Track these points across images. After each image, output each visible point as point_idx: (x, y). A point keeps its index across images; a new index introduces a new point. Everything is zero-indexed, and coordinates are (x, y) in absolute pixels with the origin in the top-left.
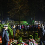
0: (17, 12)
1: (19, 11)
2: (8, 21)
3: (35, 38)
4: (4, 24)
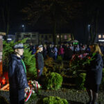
0: (46, 8)
1: (51, 5)
2: (22, 34)
4: (12, 42)
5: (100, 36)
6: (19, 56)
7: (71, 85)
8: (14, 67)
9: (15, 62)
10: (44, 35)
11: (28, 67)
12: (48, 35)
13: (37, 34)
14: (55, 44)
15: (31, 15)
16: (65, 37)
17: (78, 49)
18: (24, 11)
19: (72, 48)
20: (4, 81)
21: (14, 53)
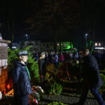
1: (52, 16)
4: (17, 50)
5: (96, 44)
6: (23, 63)
7: (71, 90)
8: (18, 73)
9: (19, 69)
13: (39, 42)
14: (56, 52)
20: (8, 87)
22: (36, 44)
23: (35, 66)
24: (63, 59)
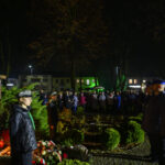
2: (29, 78)
3: (129, 140)
4: (15, 89)
5: (131, 81)
7: (94, 144)
10: (60, 79)
11: (37, 122)
12: (65, 79)
13: (49, 77)
15: (41, 52)
16: (88, 81)
17: (103, 98)
18: (33, 47)
19: (95, 96)
21: (19, 103)
22: (45, 80)
23: (42, 112)
24: (85, 102)
